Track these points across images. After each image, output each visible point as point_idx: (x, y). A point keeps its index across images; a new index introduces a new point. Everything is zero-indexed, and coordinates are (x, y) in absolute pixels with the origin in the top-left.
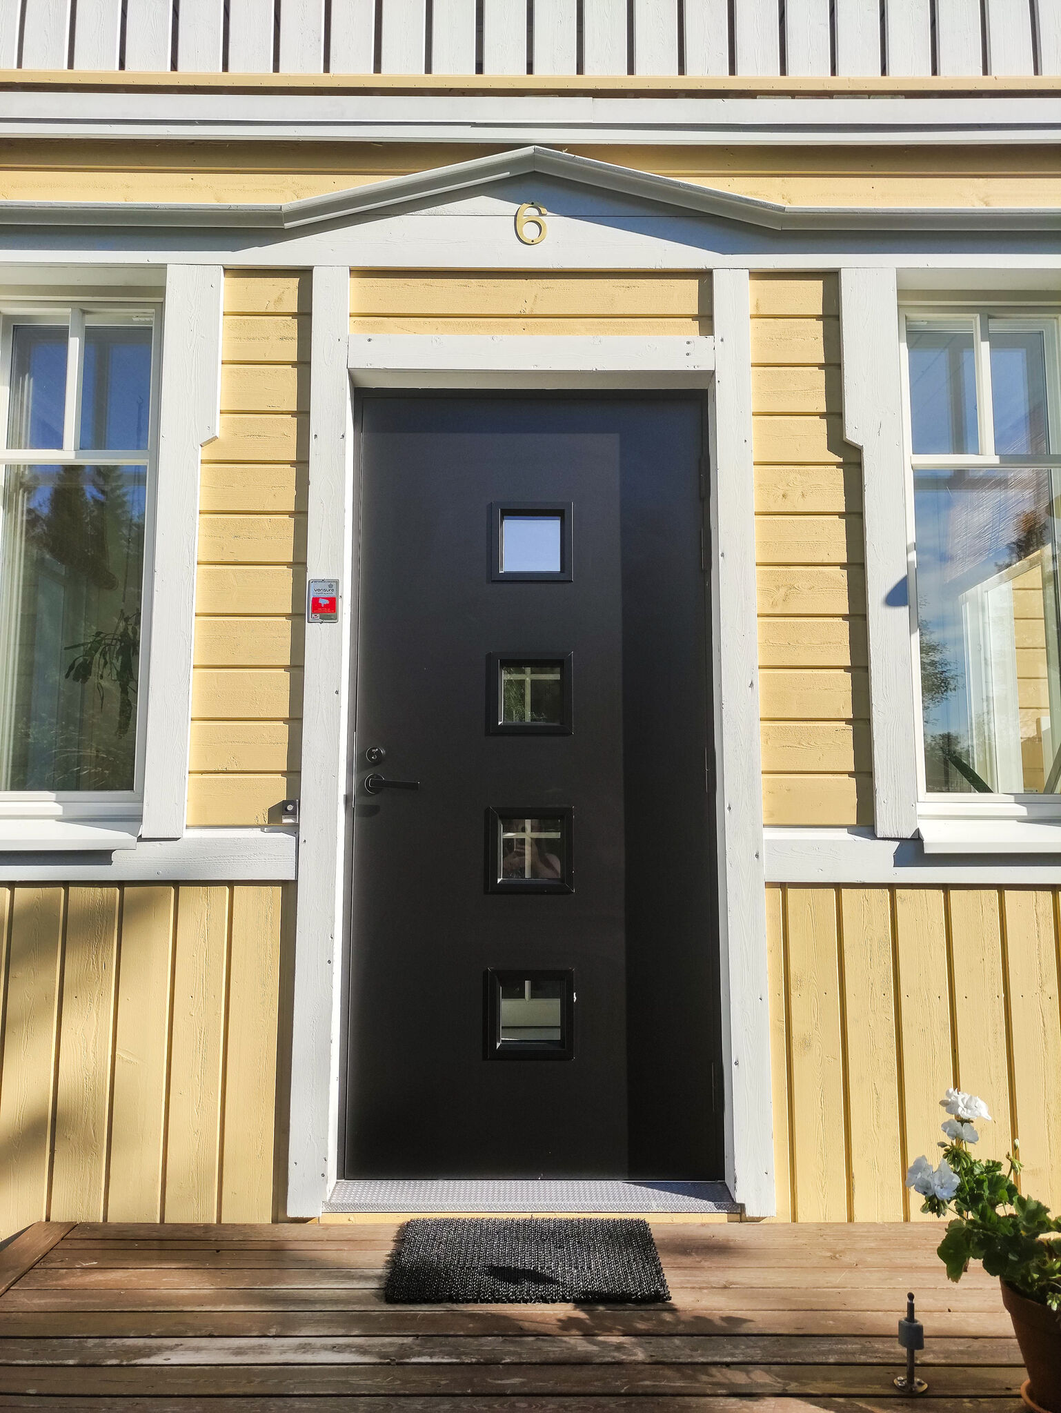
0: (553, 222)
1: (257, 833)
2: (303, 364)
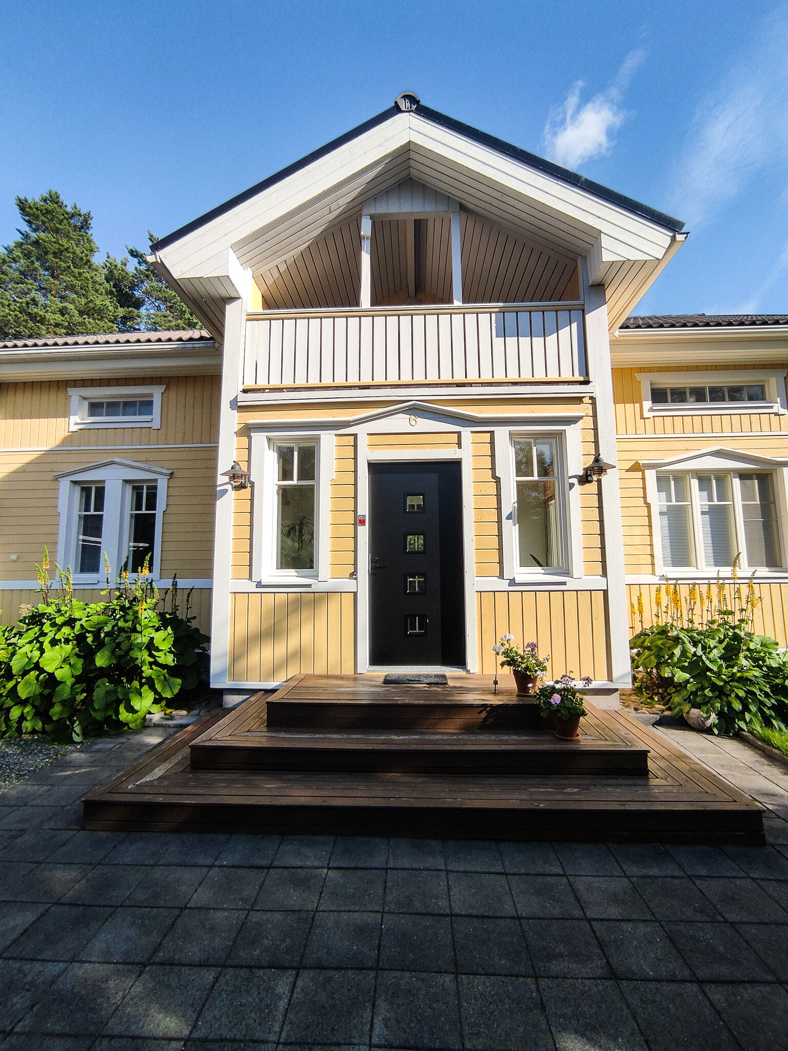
0: (419, 420)
1: (347, 580)
2: (355, 459)
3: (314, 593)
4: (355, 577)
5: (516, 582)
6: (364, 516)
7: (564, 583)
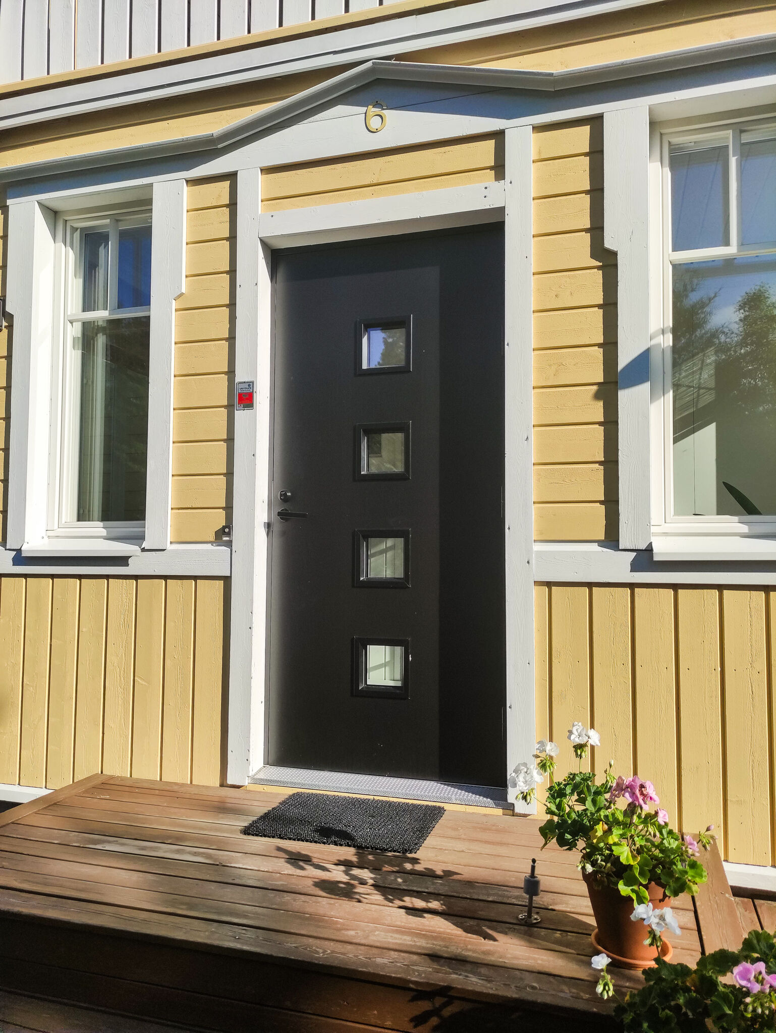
0: (390, 114)
1: (208, 547)
2: (232, 238)
3: (136, 577)
4: (227, 539)
5: (656, 558)
6: (249, 385)
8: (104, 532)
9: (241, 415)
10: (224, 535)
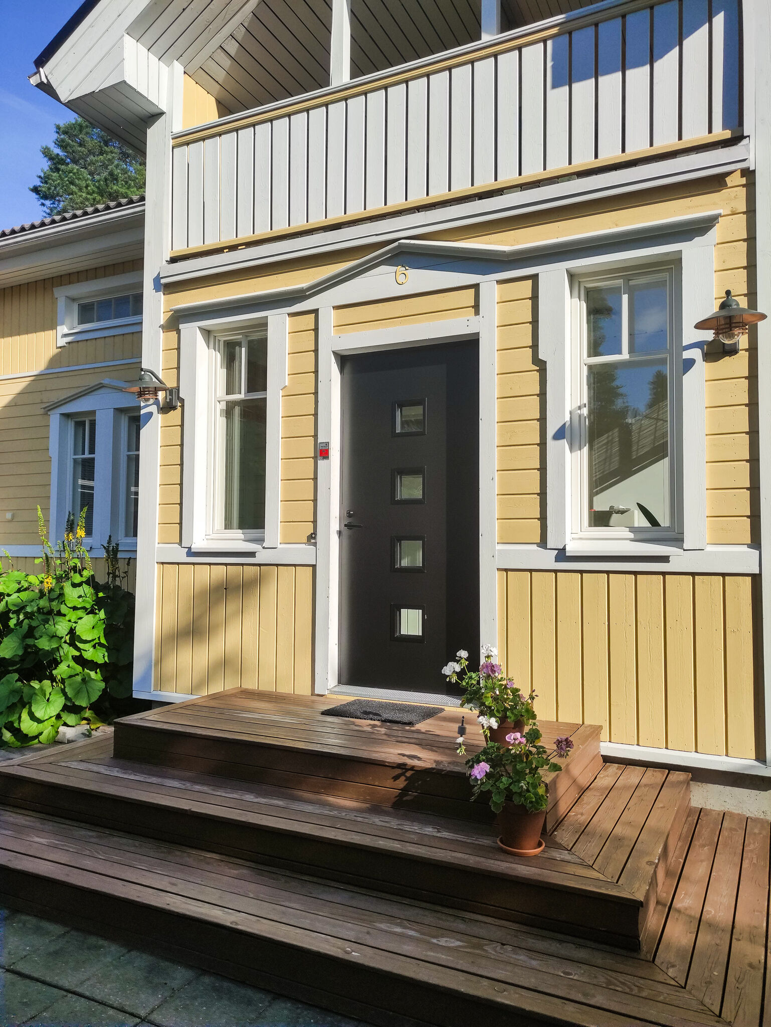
0: (410, 272)
1: (304, 546)
2: (316, 350)
3: (260, 565)
4: (314, 541)
5: (567, 554)
6: (326, 444)
7: (665, 559)
8: (242, 536)
9: (321, 463)
10: (312, 538)
